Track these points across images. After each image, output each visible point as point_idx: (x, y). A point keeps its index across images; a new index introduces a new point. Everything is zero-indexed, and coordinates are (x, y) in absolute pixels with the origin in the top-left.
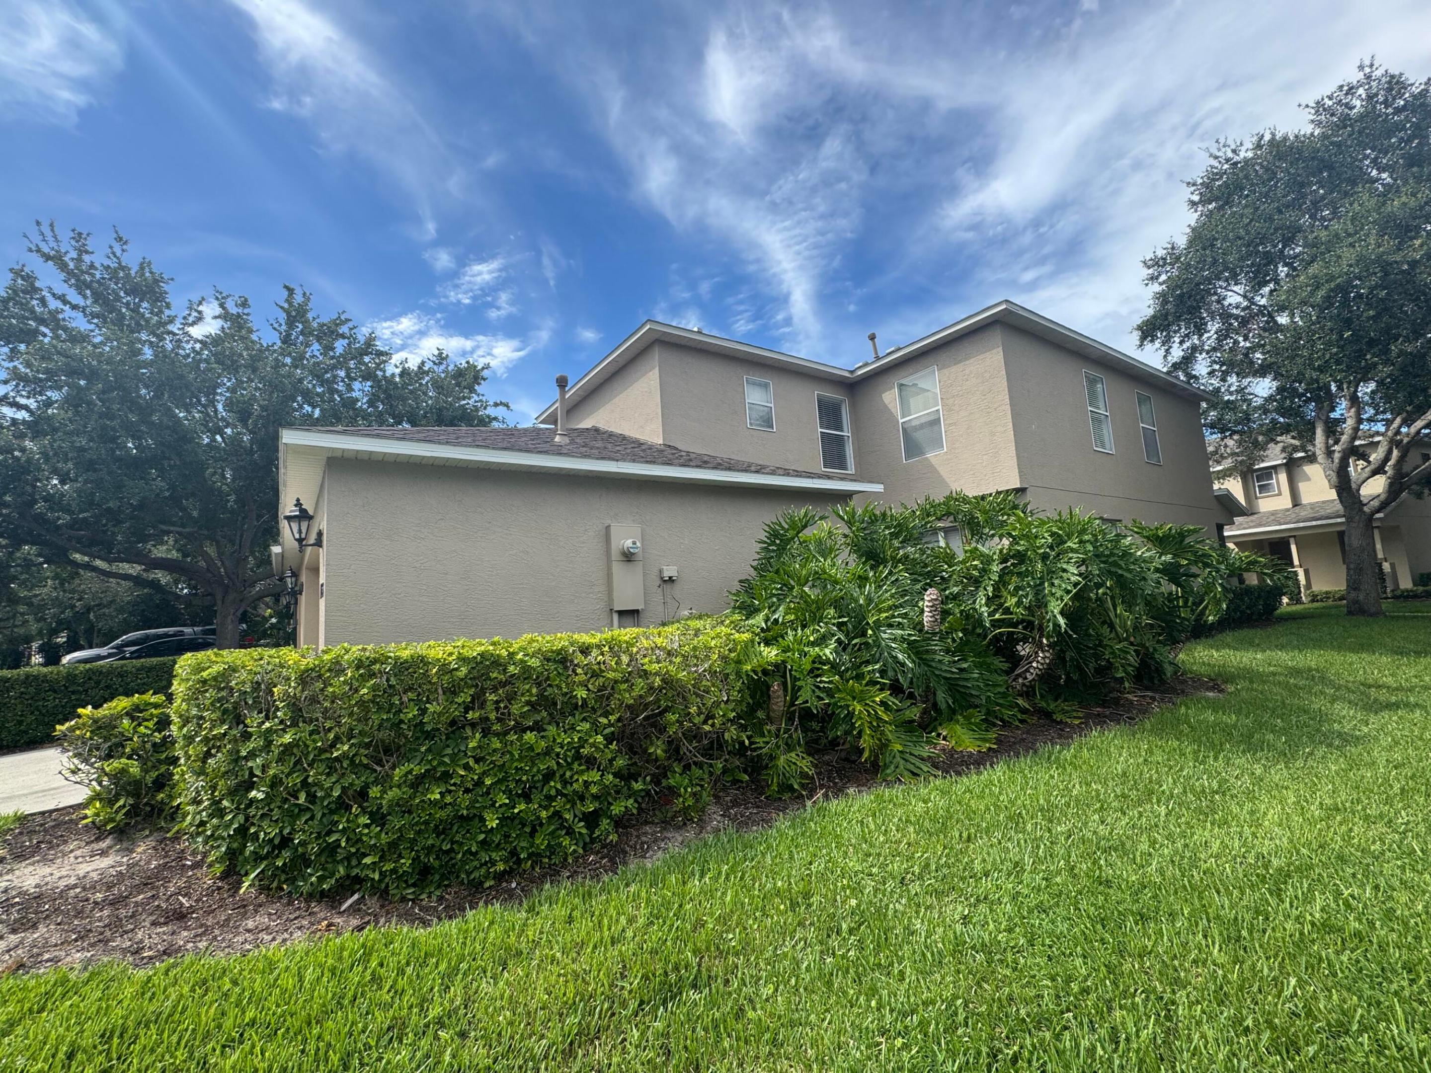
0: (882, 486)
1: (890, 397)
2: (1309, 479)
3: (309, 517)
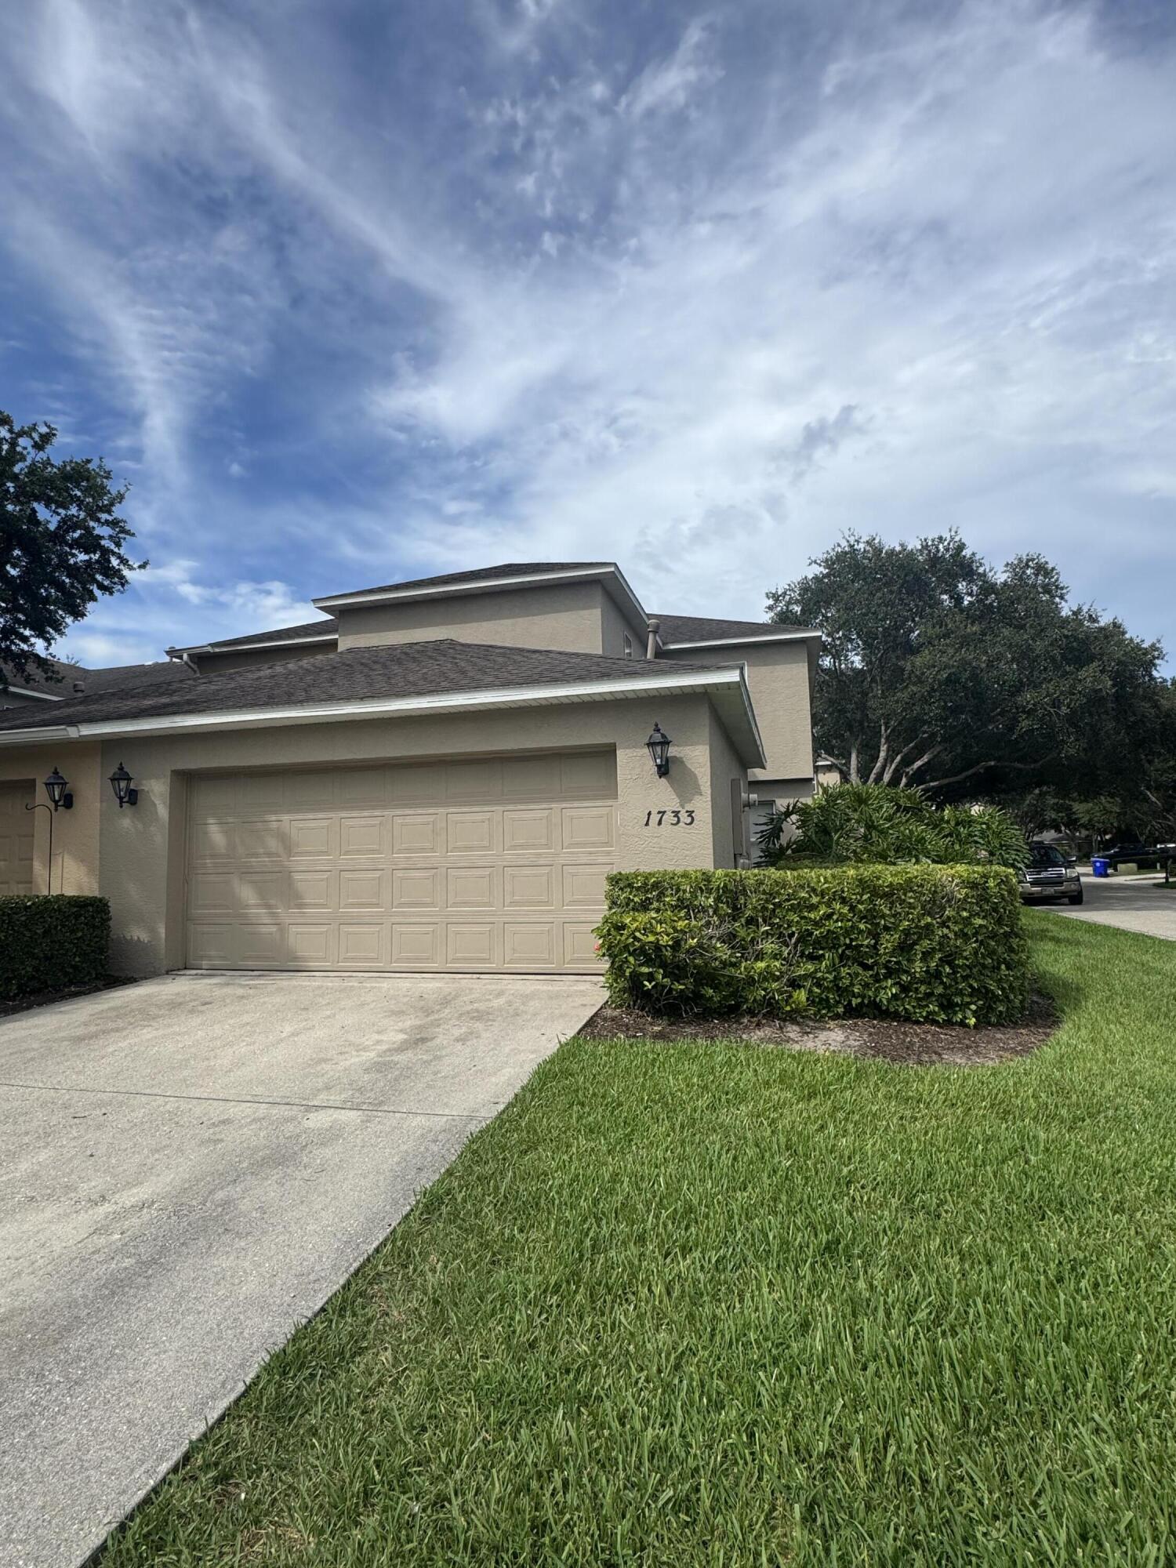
3: (668, 743)
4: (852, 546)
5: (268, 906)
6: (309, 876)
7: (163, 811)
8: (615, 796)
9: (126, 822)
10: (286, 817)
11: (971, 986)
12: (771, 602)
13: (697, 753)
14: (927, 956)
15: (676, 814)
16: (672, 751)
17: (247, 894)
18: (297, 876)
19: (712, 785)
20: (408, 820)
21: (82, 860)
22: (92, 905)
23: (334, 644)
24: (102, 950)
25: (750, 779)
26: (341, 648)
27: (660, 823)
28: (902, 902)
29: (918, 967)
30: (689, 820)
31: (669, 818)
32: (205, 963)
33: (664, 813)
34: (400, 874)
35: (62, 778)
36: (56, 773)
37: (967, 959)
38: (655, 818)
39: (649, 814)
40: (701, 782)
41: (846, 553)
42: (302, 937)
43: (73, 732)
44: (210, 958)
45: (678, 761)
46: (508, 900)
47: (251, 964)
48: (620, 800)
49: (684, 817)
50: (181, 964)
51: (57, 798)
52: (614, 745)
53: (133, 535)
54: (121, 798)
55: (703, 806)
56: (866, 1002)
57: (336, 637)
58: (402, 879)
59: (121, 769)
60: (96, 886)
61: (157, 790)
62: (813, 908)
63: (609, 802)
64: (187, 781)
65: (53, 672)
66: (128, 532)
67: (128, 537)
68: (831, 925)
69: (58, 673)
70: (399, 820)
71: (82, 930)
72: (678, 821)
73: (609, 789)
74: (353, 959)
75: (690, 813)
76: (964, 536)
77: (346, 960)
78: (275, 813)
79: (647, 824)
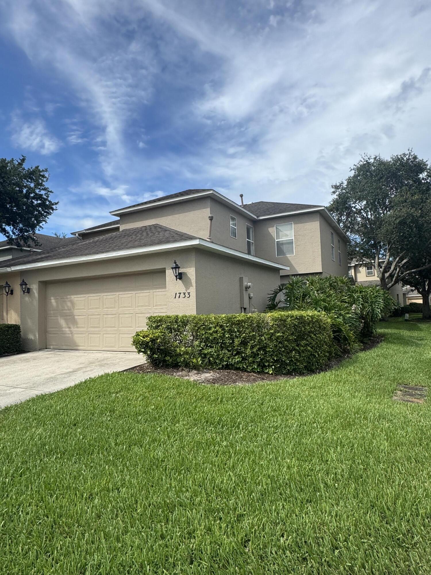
0: (289, 268)
1: (272, 230)
2: (360, 272)
3: (179, 268)
4: (367, 161)
5: (70, 328)
6: (80, 317)
7: (36, 295)
8: (165, 287)
9: (27, 299)
10: (73, 297)
11: (273, 359)
12: (334, 190)
13: (191, 271)
14: (252, 347)
15: (184, 293)
16: (181, 270)
17: (62, 322)
18: (76, 317)
19: (196, 283)
20: (109, 297)
21: (16, 312)
22: (13, 327)
23: (118, 229)
24: (18, 342)
25: (281, 274)
26: (121, 230)
27: (179, 297)
28: (243, 327)
29: (248, 351)
30: (188, 296)
31: (182, 295)
32: (52, 347)
33: (180, 293)
34: (105, 316)
35: (9, 285)
36: (7, 283)
37: (271, 349)
38: (178, 295)
39: (176, 294)
40: (192, 282)
41: (365, 164)
42: (78, 339)
43: (9, 269)
44: (53, 345)
45: (185, 274)
46: (137, 326)
47: (64, 347)
48: (167, 289)
49: (187, 295)
50: (44, 347)
51: (7, 291)
52: (165, 268)
53: (53, 192)
54: (24, 291)
55: (193, 290)
56: (229, 363)
57: (119, 225)
58: (106, 318)
59: (23, 281)
60: (20, 321)
61: (35, 288)
62: (210, 329)
63: (163, 290)
64: (45, 285)
65: (37, 243)
66: (51, 192)
67: (51, 193)
68: (215, 335)
69: (39, 243)
70: (105, 297)
71: (10, 335)
72: (185, 297)
73: (163, 285)
74: (93, 346)
75: (189, 293)
76: (415, 152)
77: (90, 346)
78: (70, 295)
79: (175, 298)
